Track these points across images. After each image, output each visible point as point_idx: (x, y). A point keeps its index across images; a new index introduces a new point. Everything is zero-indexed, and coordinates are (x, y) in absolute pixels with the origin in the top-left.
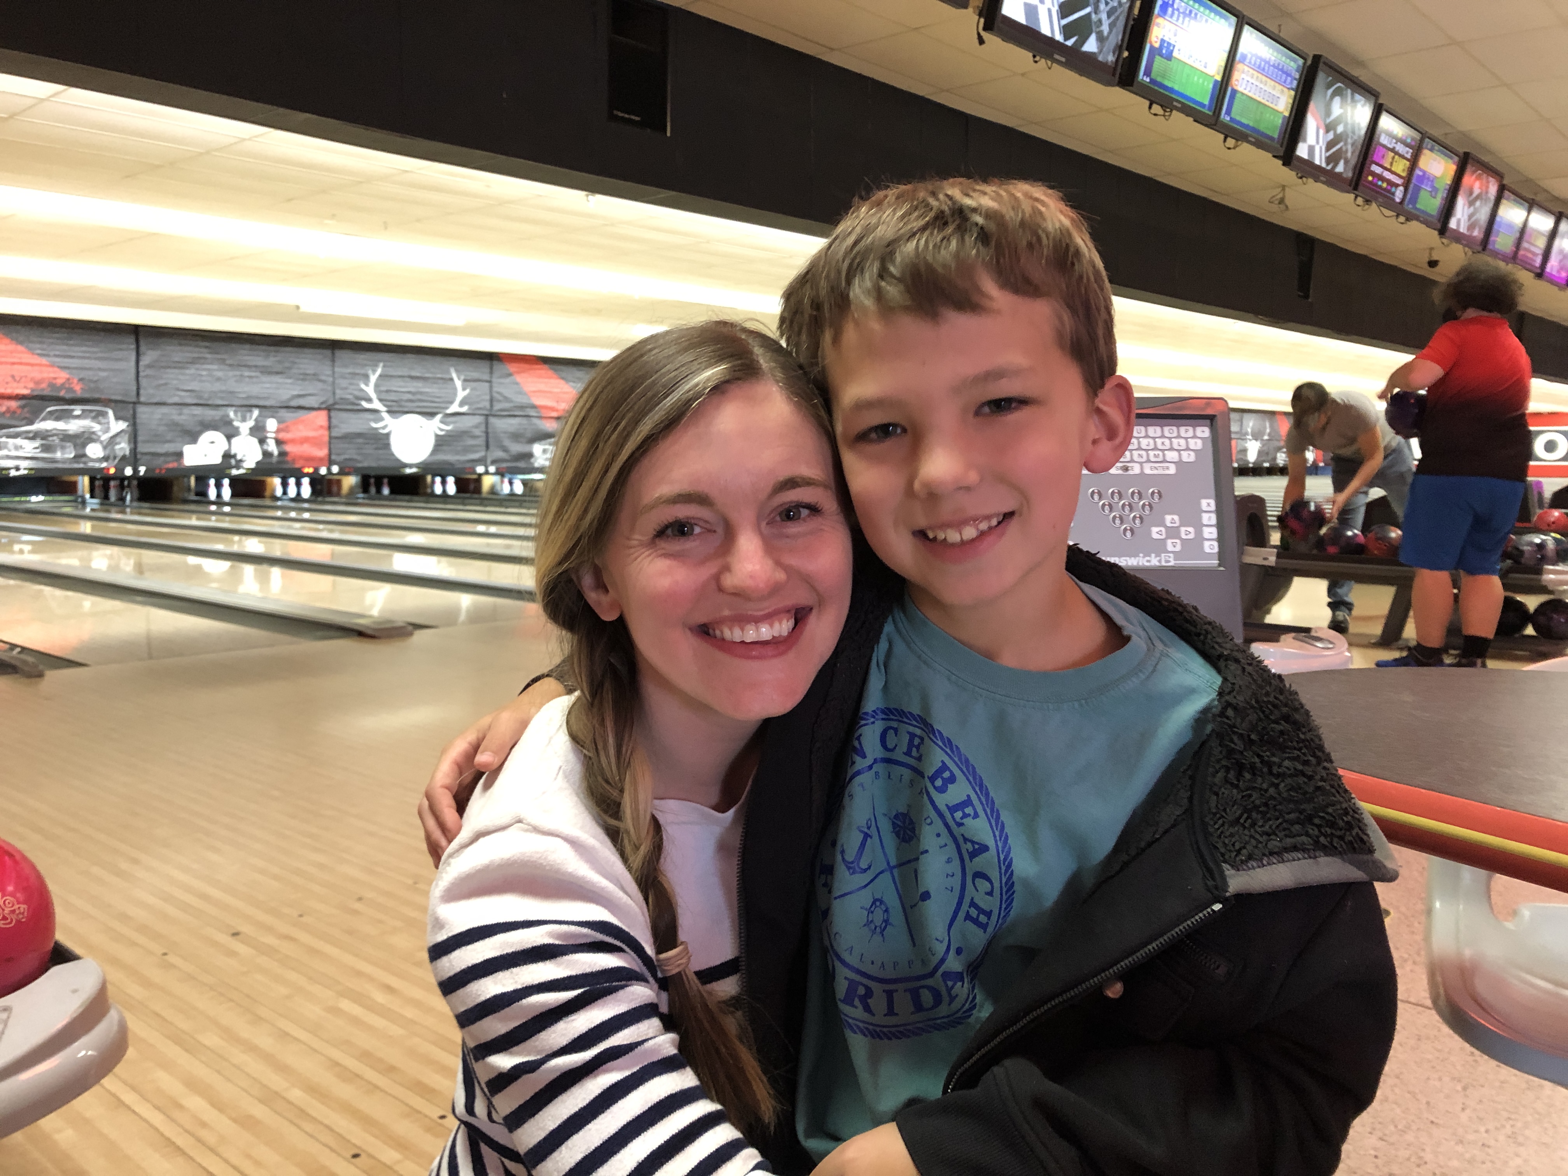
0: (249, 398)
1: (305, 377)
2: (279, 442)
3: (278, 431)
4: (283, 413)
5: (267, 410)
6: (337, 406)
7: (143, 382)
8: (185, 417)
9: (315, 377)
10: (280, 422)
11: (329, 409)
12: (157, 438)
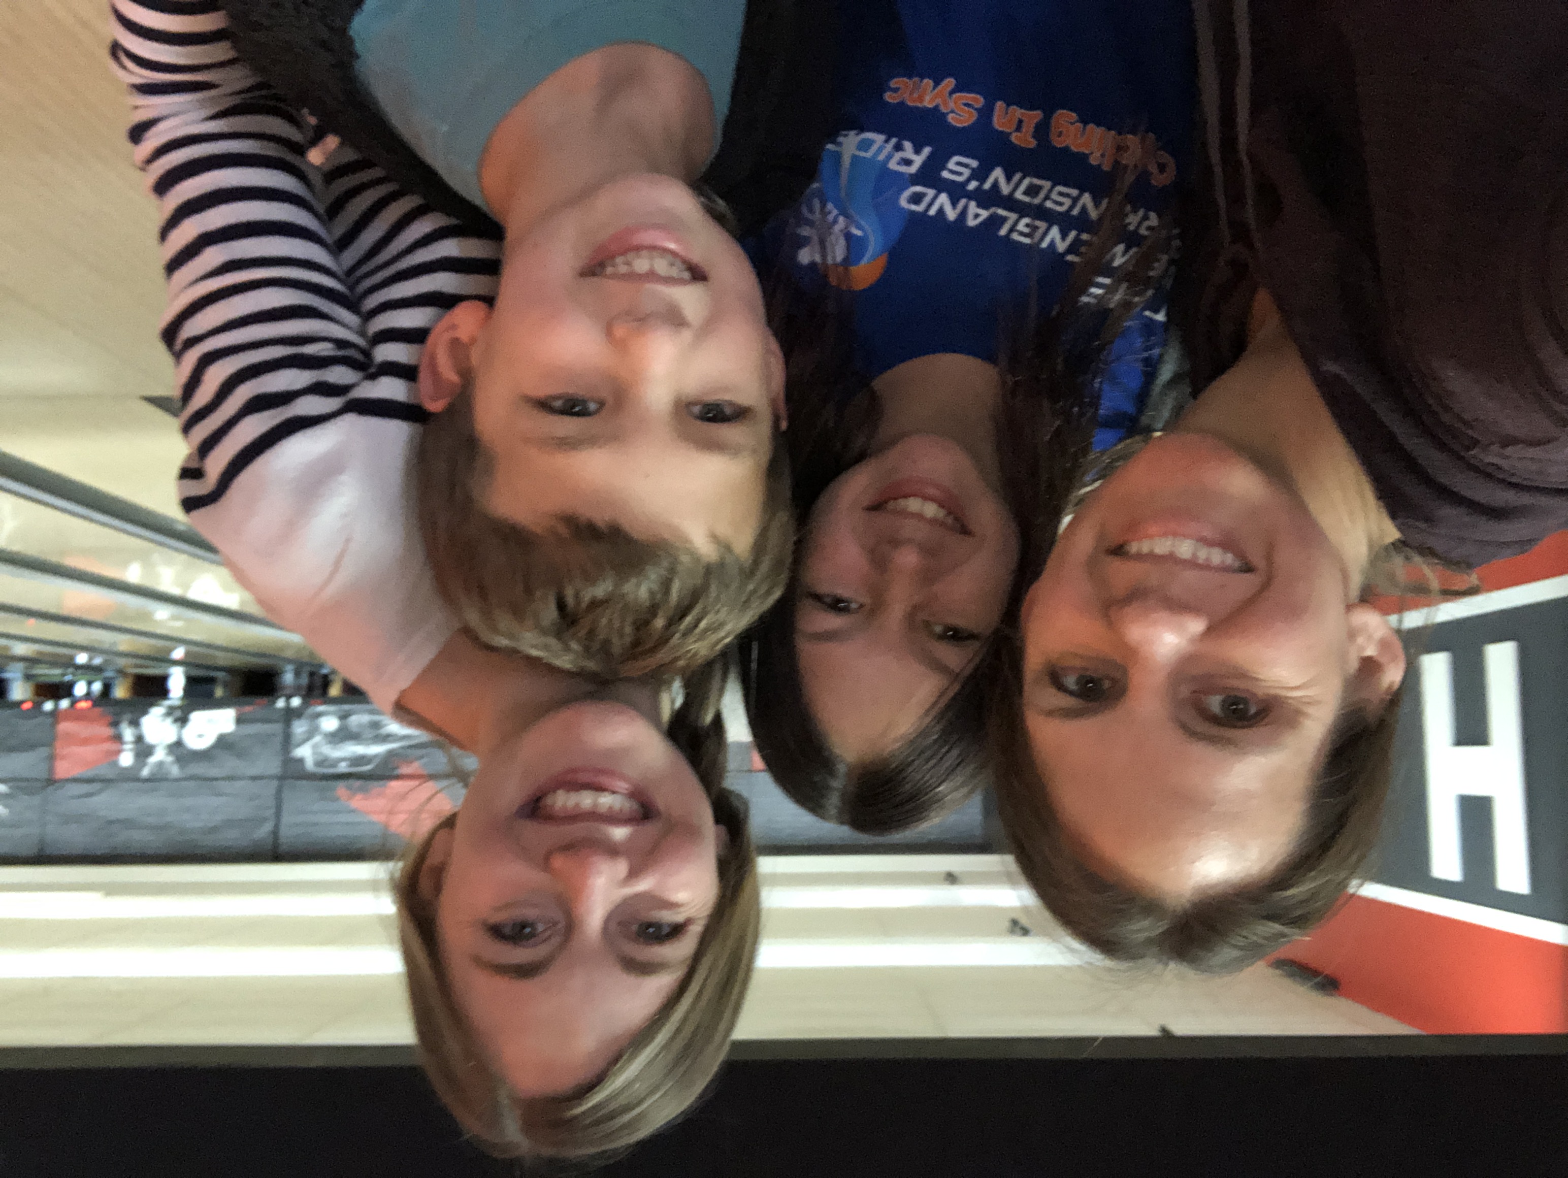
0: (154, 790)
1: (79, 819)
2: (118, 738)
3: (119, 752)
4: (109, 773)
5: (130, 776)
6: (39, 784)
7: (271, 802)
8: (229, 764)
9: (67, 819)
10: (115, 764)
11: (51, 781)
12: (263, 740)
